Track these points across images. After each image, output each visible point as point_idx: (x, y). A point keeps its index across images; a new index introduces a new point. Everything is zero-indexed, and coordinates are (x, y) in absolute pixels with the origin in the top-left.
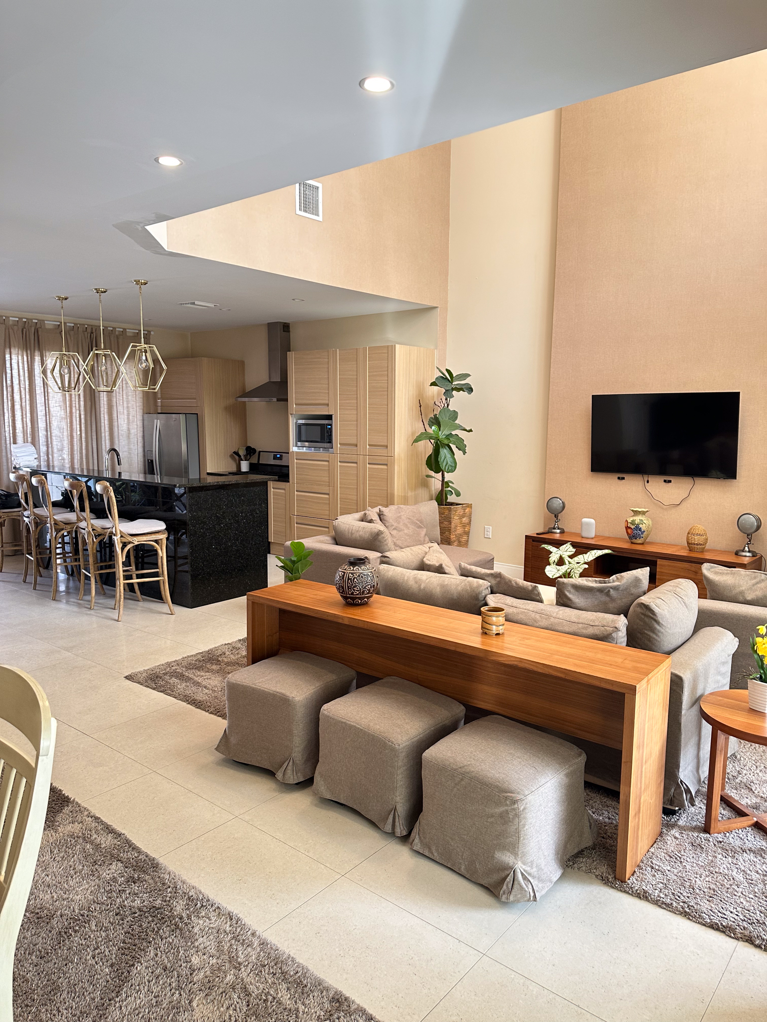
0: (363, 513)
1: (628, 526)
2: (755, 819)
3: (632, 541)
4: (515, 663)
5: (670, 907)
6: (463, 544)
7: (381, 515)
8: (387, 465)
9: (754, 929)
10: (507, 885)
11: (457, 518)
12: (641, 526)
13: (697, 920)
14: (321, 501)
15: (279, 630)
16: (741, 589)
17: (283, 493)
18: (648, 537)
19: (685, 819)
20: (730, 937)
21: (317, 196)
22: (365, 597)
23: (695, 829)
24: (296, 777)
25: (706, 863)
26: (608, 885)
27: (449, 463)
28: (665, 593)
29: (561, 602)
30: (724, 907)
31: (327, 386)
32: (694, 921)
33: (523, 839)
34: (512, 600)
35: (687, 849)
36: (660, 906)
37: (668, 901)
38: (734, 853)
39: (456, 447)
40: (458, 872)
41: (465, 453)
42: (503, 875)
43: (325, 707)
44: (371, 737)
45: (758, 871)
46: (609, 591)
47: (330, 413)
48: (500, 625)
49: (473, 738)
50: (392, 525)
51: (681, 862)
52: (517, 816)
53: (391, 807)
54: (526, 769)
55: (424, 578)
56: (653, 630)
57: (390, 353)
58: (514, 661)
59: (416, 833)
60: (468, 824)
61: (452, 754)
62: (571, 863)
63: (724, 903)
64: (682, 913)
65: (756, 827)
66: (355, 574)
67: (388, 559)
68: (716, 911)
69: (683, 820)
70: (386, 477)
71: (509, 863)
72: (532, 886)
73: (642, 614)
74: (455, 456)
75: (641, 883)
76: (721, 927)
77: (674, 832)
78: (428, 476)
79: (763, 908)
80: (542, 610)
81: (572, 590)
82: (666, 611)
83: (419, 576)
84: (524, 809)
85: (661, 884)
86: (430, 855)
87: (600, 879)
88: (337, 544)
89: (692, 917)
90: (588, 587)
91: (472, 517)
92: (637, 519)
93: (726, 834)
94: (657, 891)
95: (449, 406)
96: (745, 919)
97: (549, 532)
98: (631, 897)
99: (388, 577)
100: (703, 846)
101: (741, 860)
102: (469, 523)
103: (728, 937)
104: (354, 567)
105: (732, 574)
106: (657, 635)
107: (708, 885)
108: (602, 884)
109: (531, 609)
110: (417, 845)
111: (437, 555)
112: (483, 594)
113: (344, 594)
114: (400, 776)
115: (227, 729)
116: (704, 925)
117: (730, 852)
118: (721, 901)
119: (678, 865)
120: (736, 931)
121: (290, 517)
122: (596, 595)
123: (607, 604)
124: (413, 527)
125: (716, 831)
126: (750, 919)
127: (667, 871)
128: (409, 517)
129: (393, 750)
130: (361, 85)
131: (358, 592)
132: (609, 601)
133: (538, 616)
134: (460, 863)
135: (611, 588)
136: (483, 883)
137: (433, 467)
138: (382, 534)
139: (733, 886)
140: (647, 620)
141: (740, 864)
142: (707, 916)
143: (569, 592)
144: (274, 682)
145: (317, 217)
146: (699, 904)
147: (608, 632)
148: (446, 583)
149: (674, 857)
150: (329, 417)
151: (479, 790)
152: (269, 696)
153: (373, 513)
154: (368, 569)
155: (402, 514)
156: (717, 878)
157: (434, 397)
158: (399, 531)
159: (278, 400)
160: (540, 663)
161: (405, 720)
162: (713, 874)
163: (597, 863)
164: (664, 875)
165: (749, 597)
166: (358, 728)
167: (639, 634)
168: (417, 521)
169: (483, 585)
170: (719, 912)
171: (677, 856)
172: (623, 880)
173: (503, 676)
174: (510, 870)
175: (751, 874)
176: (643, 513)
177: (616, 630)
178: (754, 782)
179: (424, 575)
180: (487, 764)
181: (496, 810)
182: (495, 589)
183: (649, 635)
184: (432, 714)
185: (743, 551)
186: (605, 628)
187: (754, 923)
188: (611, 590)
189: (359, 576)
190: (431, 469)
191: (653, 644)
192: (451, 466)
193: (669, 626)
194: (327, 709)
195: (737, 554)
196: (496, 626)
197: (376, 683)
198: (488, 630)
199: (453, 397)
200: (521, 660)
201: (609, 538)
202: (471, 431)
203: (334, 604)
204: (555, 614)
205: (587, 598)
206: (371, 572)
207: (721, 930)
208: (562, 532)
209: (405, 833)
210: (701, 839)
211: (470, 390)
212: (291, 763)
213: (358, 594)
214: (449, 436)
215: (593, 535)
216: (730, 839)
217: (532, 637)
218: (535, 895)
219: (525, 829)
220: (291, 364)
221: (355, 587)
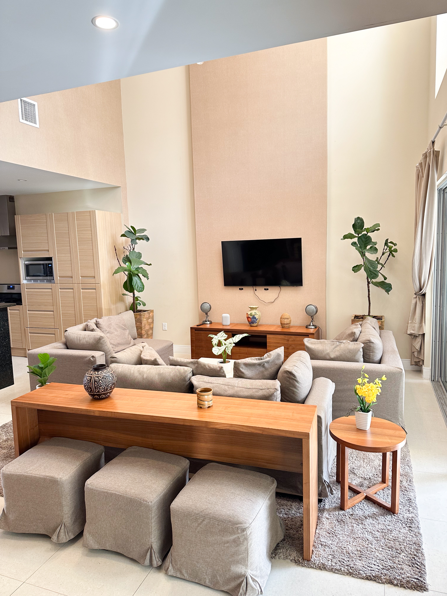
0: (85, 324)
1: (248, 317)
2: (365, 495)
3: (251, 325)
4: (228, 428)
5: (340, 572)
6: (150, 336)
7: (97, 324)
8: (95, 289)
9: (391, 573)
10: (243, 589)
11: (145, 320)
12: (255, 316)
13: (358, 576)
14: (47, 317)
15: (39, 424)
16: (327, 351)
17: (18, 312)
18: (259, 322)
19: (328, 503)
20: (379, 583)
21: (34, 110)
22: (108, 393)
23: (335, 509)
24: (67, 537)
25: (349, 532)
26: (300, 565)
27: (139, 286)
28: (296, 362)
29: (237, 375)
30: (369, 562)
31: (47, 238)
32: (356, 578)
33: (251, 554)
34: (208, 378)
35: (336, 525)
36: (334, 572)
37: (338, 567)
38: (362, 521)
39: (143, 275)
40: (204, 584)
41: (148, 279)
42: (239, 582)
43: (88, 482)
44: (129, 500)
45: (378, 530)
46: (264, 364)
47: (51, 257)
48: (210, 401)
49: (204, 486)
50: (106, 330)
51: (336, 535)
52: (246, 539)
53: (148, 547)
54: (246, 503)
55: (145, 370)
56: (295, 387)
57: (91, 215)
58: (227, 426)
59: (169, 562)
60: (210, 551)
61: (193, 502)
62: (274, 555)
63: (368, 559)
64: (348, 573)
65: (366, 499)
66: (99, 377)
67: (115, 359)
68: (367, 567)
69: (327, 504)
70: (96, 297)
71: (241, 572)
72: (259, 585)
73: (288, 377)
74: (142, 281)
75: (319, 558)
76: (373, 577)
77: (325, 514)
78: (124, 294)
79: (390, 556)
80: (228, 383)
81: (244, 367)
82: (300, 373)
83: (141, 369)
84: (250, 533)
85: (330, 556)
86: (182, 576)
87: (294, 562)
88: (68, 348)
89: (355, 575)
90: (253, 363)
91: (154, 318)
92: (253, 312)
93: (353, 508)
94: (330, 562)
95: (135, 250)
96: (384, 567)
97: (203, 324)
98: (315, 570)
99: (118, 373)
100: (344, 521)
101: (367, 525)
102: (153, 322)
103: (378, 583)
104: (98, 372)
105: (320, 343)
106: (297, 389)
107: (356, 548)
108: (296, 566)
109: (221, 383)
110: (171, 571)
111: (149, 351)
112: (188, 377)
113: (92, 393)
114: (154, 524)
115: (5, 509)
116: (363, 579)
117: (359, 520)
118: (366, 558)
119: (335, 539)
120: (381, 578)
121: (25, 329)
122: (257, 368)
123: (263, 372)
124: (120, 330)
125: (348, 507)
126: (386, 567)
127: (331, 545)
128: (117, 324)
129: (147, 507)
130: (93, 21)
131: (103, 390)
132: (265, 370)
133: (226, 387)
134: (205, 578)
135: (265, 362)
136: (223, 589)
137: (129, 290)
138: (103, 338)
139: (369, 545)
140: (291, 381)
141: (367, 528)
142: (363, 572)
143: (242, 368)
144: (43, 468)
145: (35, 124)
146: (356, 565)
147: (272, 392)
148: (162, 372)
149: (331, 533)
150: (50, 259)
151: (217, 525)
152: (40, 480)
153: (92, 323)
154: (109, 372)
155: (112, 322)
156: (358, 542)
157: (123, 243)
158: (111, 334)
159: (9, 248)
160: (245, 426)
161: (152, 481)
162: (356, 539)
163: (290, 551)
164: (329, 548)
165: (332, 356)
166: (118, 495)
167: (287, 390)
168: (122, 326)
169: (188, 371)
170: (368, 566)
171: (333, 531)
172: (308, 560)
173: (215, 435)
174: (244, 577)
175: (375, 533)
176: (256, 308)
177: (276, 390)
178: (355, 468)
179: (144, 368)
180: (220, 505)
181: (231, 538)
182: (195, 372)
183: (293, 390)
184: (169, 471)
185: (310, 325)
186: (269, 390)
187: (389, 569)
188: (265, 363)
189: (103, 378)
190: (127, 290)
191: (296, 396)
192: (141, 288)
193: (303, 383)
194: (91, 484)
195: (307, 327)
196: (208, 402)
197: (122, 453)
198: (203, 405)
199: (137, 243)
200: (232, 425)
201: (237, 324)
202: (151, 264)
203: (82, 401)
204: (237, 384)
205: (252, 371)
206: (112, 374)
207: (373, 579)
208: (211, 323)
209: (160, 563)
210: (341, 515)
211: (148, 239)
212: (63, 527)
213: (103, 392)
214: (137, 269)
215: (229, 323)
216: (356, 511)
217: (232, 405)
218: (261, 590)
219: (251, 547)
220: (18, 225)
221: (100, 387)
